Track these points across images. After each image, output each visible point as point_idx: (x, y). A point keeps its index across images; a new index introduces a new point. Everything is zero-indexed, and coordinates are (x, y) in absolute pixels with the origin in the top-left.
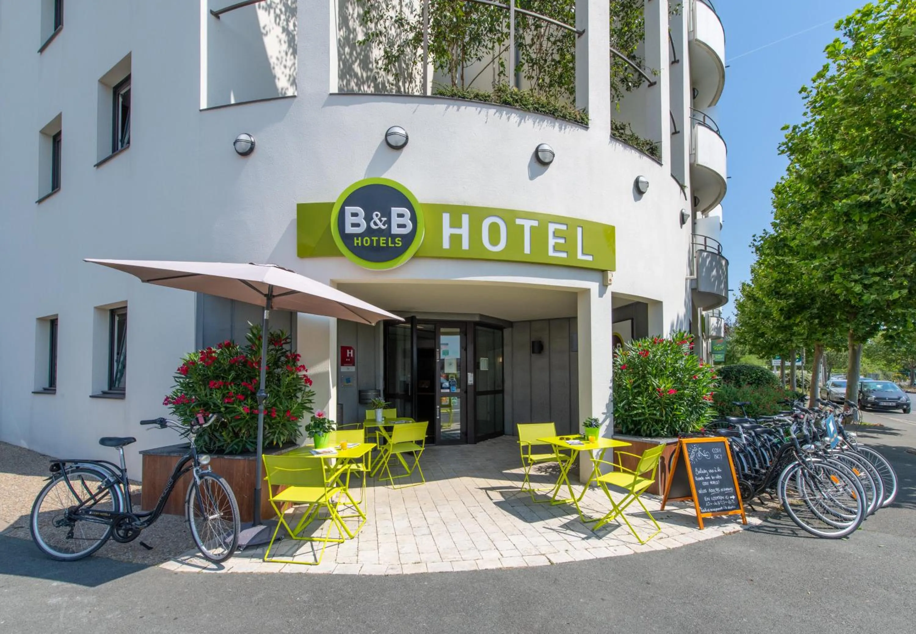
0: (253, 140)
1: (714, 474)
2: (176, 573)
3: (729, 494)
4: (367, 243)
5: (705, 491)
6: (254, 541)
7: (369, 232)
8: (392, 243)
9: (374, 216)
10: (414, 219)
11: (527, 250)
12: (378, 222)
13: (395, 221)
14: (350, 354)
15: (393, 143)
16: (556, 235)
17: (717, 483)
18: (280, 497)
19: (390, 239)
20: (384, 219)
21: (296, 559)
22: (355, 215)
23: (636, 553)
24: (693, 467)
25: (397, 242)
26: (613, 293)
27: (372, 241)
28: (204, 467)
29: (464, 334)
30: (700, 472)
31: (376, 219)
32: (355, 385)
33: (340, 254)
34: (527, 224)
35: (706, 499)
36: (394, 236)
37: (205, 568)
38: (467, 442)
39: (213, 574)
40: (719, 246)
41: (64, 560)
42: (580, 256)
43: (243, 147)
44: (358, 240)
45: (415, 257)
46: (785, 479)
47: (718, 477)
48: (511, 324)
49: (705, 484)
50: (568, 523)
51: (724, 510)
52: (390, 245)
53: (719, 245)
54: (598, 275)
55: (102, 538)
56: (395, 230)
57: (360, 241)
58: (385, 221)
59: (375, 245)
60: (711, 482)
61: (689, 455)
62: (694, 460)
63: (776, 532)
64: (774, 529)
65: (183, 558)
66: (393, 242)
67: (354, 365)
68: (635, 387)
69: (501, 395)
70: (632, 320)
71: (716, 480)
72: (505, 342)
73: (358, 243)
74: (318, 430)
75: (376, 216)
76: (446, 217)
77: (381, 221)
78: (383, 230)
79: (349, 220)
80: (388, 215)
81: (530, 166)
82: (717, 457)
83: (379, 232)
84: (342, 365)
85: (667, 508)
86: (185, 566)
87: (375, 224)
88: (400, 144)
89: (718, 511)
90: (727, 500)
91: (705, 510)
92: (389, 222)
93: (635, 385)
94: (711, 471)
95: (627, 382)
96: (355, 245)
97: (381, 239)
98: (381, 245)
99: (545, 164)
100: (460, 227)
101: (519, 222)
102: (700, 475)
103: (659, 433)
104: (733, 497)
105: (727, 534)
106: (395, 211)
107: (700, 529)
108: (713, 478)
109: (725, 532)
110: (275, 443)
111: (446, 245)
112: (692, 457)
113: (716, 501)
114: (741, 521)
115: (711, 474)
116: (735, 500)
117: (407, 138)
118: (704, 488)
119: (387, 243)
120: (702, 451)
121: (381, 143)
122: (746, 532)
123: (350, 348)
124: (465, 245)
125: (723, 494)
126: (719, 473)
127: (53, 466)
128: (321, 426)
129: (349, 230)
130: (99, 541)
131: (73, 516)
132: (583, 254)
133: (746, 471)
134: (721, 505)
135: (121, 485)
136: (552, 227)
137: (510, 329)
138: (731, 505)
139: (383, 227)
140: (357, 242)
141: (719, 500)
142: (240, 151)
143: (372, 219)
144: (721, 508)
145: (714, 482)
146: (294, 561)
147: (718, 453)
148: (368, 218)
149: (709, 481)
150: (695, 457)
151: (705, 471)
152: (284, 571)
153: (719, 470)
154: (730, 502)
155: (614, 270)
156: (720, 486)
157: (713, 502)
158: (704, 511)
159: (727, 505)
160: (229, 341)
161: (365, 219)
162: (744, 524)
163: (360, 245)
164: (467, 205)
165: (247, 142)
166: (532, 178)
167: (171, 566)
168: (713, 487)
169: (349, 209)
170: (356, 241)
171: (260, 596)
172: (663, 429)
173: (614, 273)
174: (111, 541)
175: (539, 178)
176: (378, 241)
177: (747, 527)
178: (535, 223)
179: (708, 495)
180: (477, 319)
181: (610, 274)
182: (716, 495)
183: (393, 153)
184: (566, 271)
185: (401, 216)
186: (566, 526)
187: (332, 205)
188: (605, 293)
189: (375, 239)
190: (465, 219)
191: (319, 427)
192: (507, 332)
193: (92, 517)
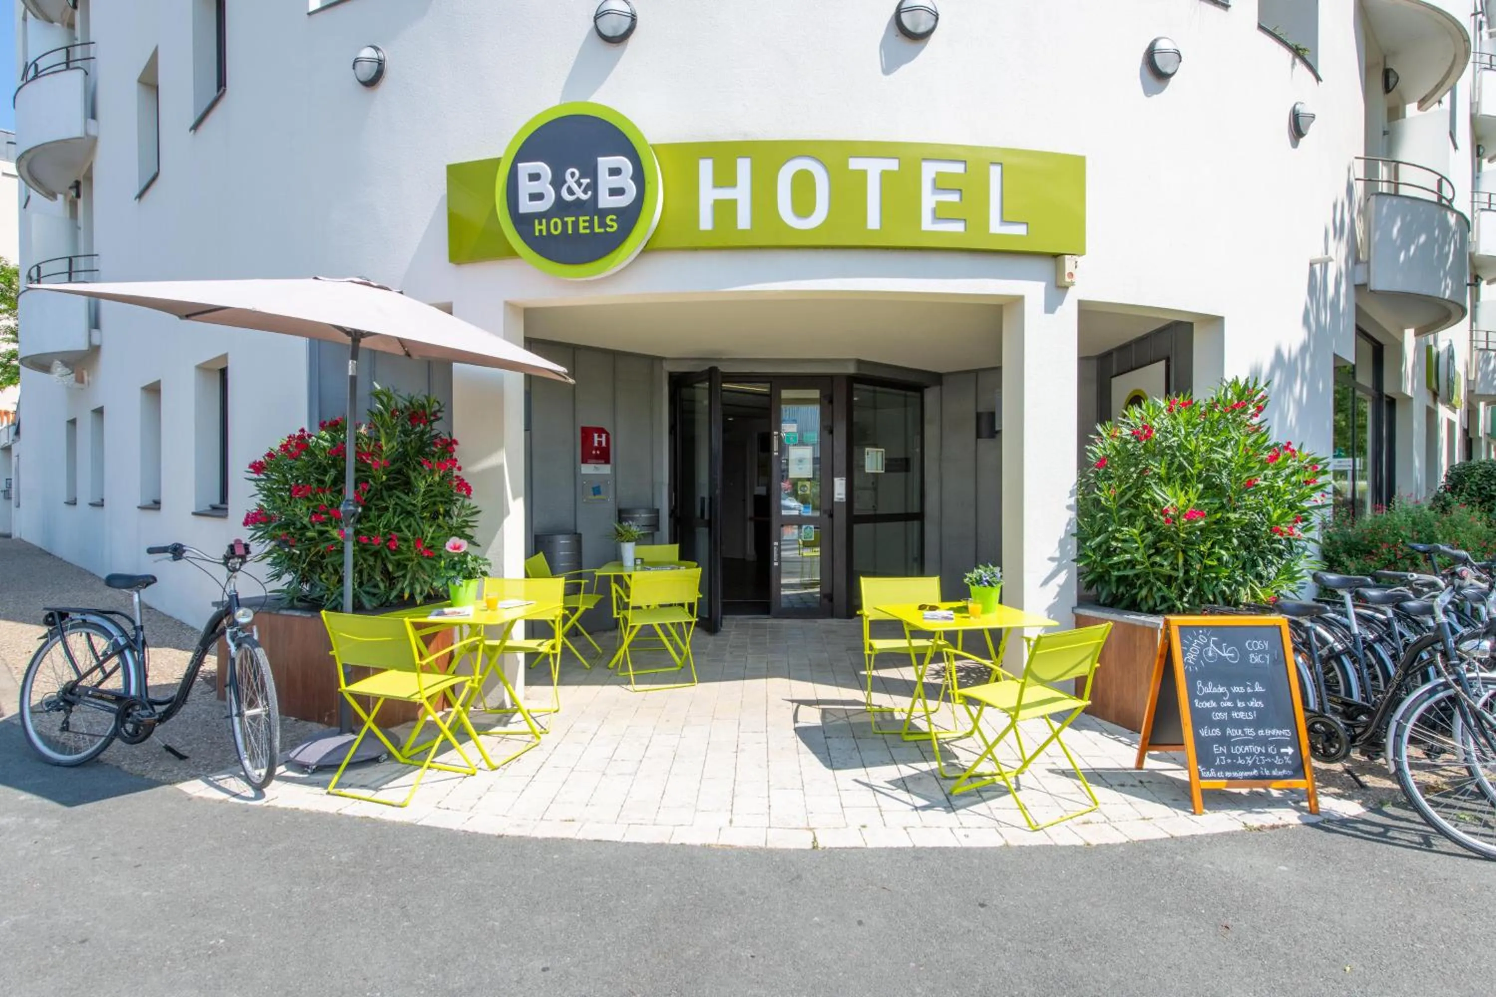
0: (381, 55)
1: (1246, 697)
2: (190, 799)
3: (1280, 744)
4: (556, 228)
5: (1217, 732)
6: (327, 760)
7: (561, 208)
8: (600, 227)
9: (568, 176)
10: (639, 177)
11: (873, 221)
12: (575, 187)
13: (605, 181)
14: (600, 443)
15: (608, 32)
16: (939, 186)
17: (1251, 716)
18: (363, 687)
19: (596, 218)
20: (585, 181)
21: (381, 796)
22: (534, 177)
23: (1007, 846)
24: (1191, 678)
25: (609, 222)
26: (1081, 303)
27: (565, 224)
28: (245, 627)
29: (827, 401)
30: (1209, 689)
31: (571, 182)
32: (610, 498)
33: (512, 254)
34: (874, 168)
35: (1216, 749)
36: (603, 213)
37: (236, 795)
38: (832, 614)
39: (240, 805)
40: (1440, 183)
41: (58, 764)
42: (996, 227)
43: (367, 71)
44: (540, 224)
45: (648, 250)
46: (1406, 717)
47: (1255, 703)
48: (937, 378)
49: (1218, 716)
50: (911, 777)
51: (1260, 777)
52: (597, 230)
53: (1442, 179)
54: (1047, 266)
55: (107, 734)
56: (606, 201)
57: (544, 227)
58: (588, 184)
59: (570, 231)
60: (1234, 715)
61: (1184, 654)
62: (1197, 662)
63: (1383, 836)
64: (1382, 830)
65: (217, 777)
66: (603, 224)
67: (607, 462)
68: (1122, 507)
69: (916, 524)
70: (1168, 360)
71: (1247, 709)
72: (928, 416)
73: (540, 231)
74: (453, 573)
75: (571, 175)
76: (706, 168)
77: (580, 185)
78: (585, 202)
79: (526, 187)
80: (590, 171)
81: (883, 45)
82: (1257, 660)
83: (578, 207)
84: (584, 461)
85: (1150, 764)
86: (212, 789)
87: (571, 192)
88: (622, 31)
89: (1245, 778)
90: (1273, 756)
91: (1212, 773)
92: (593, 187)
93: (1123, 501)
94: (1236, 689)
95: (1106, 495)
96: (537, 234)
97: (581, 219)
98: (582, 231)
99: (919, 38)
100: (734, 185)
101: (855, 164)
102: (1207, 697)
103: (1174, 606)
104: (1290, 750)
105: (1251, 829)
106: (605, 163)
107: (1194, 813)
108: (1240, 704)
109: (1249, 824)
110: (406, 596)
111: (706, 222)
112: (1191, 657)
113: (1243, 756)
114: (1306, 804)
115: (1234, 697)
116: (1292, 757)
117: (633, 18)
118: (1213, 724)
119: (591, 227)
120: (1218, 645)
121: (590, 33)
122: (1308, 828)
123: (601, 431)
124: (744, 221)
125: (1264, 742)
126: (1258, 696)
127: (47, 617)
128: (458, 567)
129: (526, 206)
130: (103, 739)
131: (69, 697)
132: (1004, 221)
133: (1357, 697)
134: (1254, 766)
135: (136, 653)
136: (929, 171)
137: (936, 389)
138: (1280, 768)
139: (584, 197)
140: (539, 228)
141: (1252, 754)
142: (362, 80)
143: (565, 182)
144: (1255, 772)
145: (1242, 715)
146: (373, 798)
147: (1259, 652)
148: (558, 182)
149: (1229, 710)
150: (1200, 657)
151: (1221, 690)
152: (345, 812)
153: (1258, 688)
154: (1278, 761)
155: (1082, 253)
156: (1257, 724)
157: (1234, 757)
158: (1207, 774)
159: (1271, 766)
160: (337, 418)
161: (552, 183)
162: (1311, 812)
163: (544, 233)
164: (750, 139)
165: (371, 60)
166: (888, 70)
167: (195, 788)
168: (1239, 724)
169: (525, 168)
170: (537, 227)
171: (280, 846)
172: (1180, 598)
173: (1080, 260)
174: (117, 742)
175: (905, 68)
176: (576, 224)
177: (1314, 819)
178: (892, 165)
179: (1224, 740)
180: (851, 370)
181: (1069, 263)
182: (1245, 743)
183: (611, 50)
184: (964, 261)
185: (615, 172)
186: (902, 783)
187: (497, 161)
188: (1060, 302)
189: (570, 220)
190: (744, 167)
191: (454, 568)
192: (931, 396)
193: (93, 700)
